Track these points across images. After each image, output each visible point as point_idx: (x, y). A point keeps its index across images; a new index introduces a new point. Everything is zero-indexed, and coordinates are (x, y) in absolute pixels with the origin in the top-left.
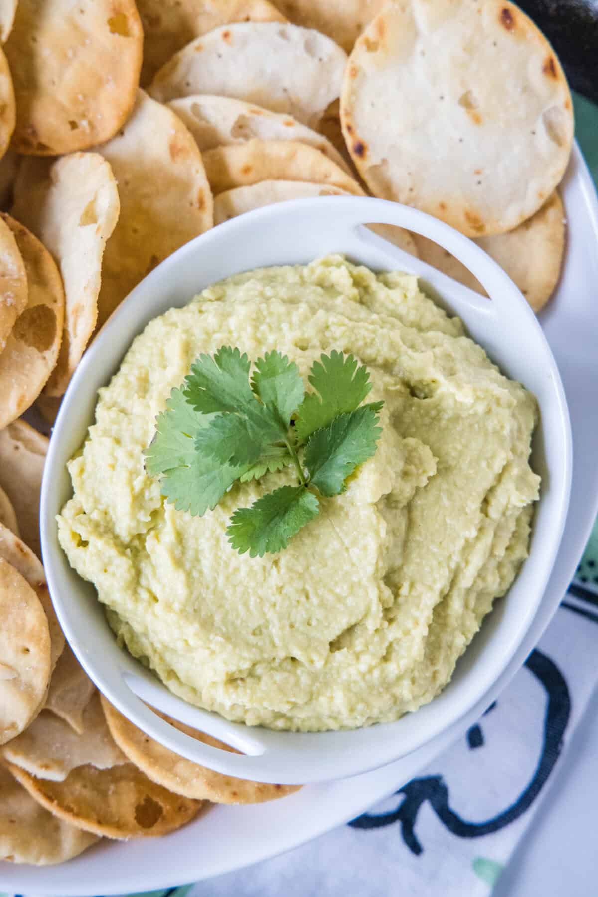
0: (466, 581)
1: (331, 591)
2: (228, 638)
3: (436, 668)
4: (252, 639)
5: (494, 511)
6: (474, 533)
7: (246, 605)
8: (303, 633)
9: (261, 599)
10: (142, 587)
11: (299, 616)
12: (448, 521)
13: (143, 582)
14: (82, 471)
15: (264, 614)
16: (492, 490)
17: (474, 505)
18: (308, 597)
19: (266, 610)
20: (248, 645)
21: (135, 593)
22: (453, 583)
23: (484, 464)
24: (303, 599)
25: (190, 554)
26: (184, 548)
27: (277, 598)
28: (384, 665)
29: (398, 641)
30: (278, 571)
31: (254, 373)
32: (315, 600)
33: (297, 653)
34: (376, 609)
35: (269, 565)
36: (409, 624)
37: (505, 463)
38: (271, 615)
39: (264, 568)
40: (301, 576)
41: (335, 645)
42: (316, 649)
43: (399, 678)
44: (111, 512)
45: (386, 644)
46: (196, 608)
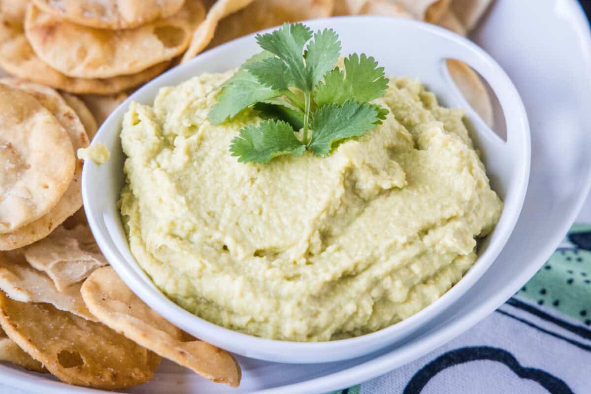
0: (377, 271)
1: (279, 217)
2: (189, 203)
3: (322, 310)
4: (204, 215)
5: (427, 240)
6: (403, 240)
7: (215, 195)
8: (242, 233)
9: (228, 196)
10: (156, 161)
11: (246, 221)
12: (391, 224)
13: (159, 158)
14: (167, 93)
15: (223, 207)
16: (434, 227)
17: (416, 225)
18: (260, 213)
19: (226, 205)
20: (199, 217)
21: (149, 161)
22: (369, 266)
23: (439, 207)
24: (256, 212)
25: (200, 153)
26: (199, 148)
27: (239, 203)
28: (285, 281)
29: (306, 277)
30: (251, 186)
32: (264, 217)
33: (229, 241)
34: (303, 247)
35: (247, 178)
36: (320, 270)
37: (454, 214)
38: (228, 211)
39: (242, 179)
40: (264, 197)
41: (258, 254)
42: (244, 247)
43: (290, 297)
44: (169, 114)
45: (296, 272)
46: (181, 179)
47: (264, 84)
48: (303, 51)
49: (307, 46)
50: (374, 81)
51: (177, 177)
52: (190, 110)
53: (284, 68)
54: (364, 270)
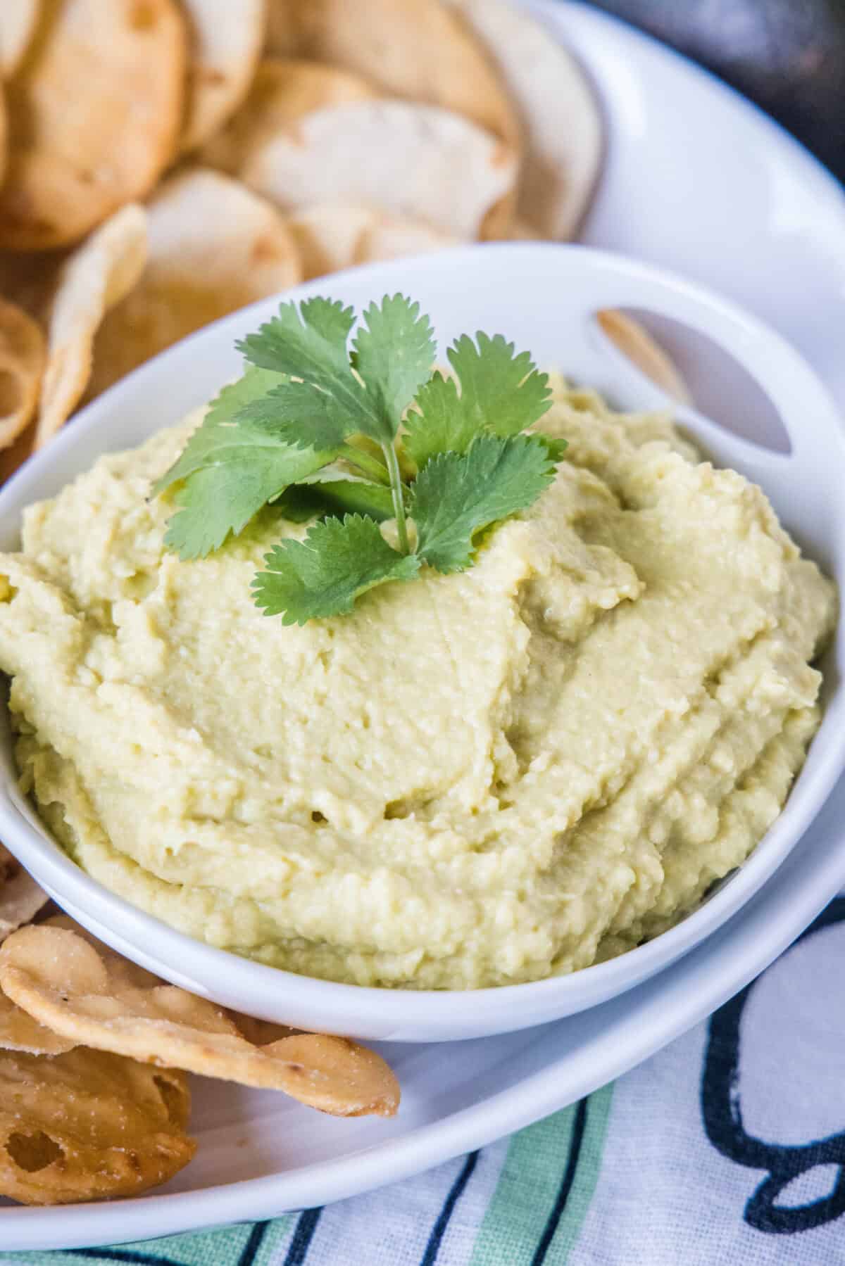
0: (651, 785)
1: (410, 723)
2: (208, 739)
3: (568, 896)
4: (251, 757)
5: (727, 694)
6: (683, 706)
7: (256, 710)
8: (344, 776)
9: (284, 705)
10: (87, 667)
11: (342, 748)
12: (643, 680)
13: (92, 660)
14: (43, 518)
15: (282, 729)
16: (727, 664)
17: (695, 670)
18: (366, 725)
19: (287, 724)
20: (242, 764)
21: (72, 672)
22: (629, 779)
23: (725, 619)
24: (358, 724)
25: (184, 628)
26: (176, 617)
27: (313, 713)
28: (475, 854)
29: (511, 836)
30: (326, 671)
31: (360, 330)
32: (377, 730)
33: (322, 801)
34: (482, 773)
35: (311, 656)
36: (537, 814)
37: (761, 626)
38: (297, 737)
39: (302, 660)
40: (363, 689)
41: (392, 812)
42: (359, 804)
43: (496, 887)
44: (73, 561)
45: (487, 831)
46: (168, 691)
47: (295, 445)
48: (348, 355)
49: (353, 341)
50: (520, 385)
51: (158, 690)
52: (121, 541)
53: (324, 399)
54: (622, 790)
